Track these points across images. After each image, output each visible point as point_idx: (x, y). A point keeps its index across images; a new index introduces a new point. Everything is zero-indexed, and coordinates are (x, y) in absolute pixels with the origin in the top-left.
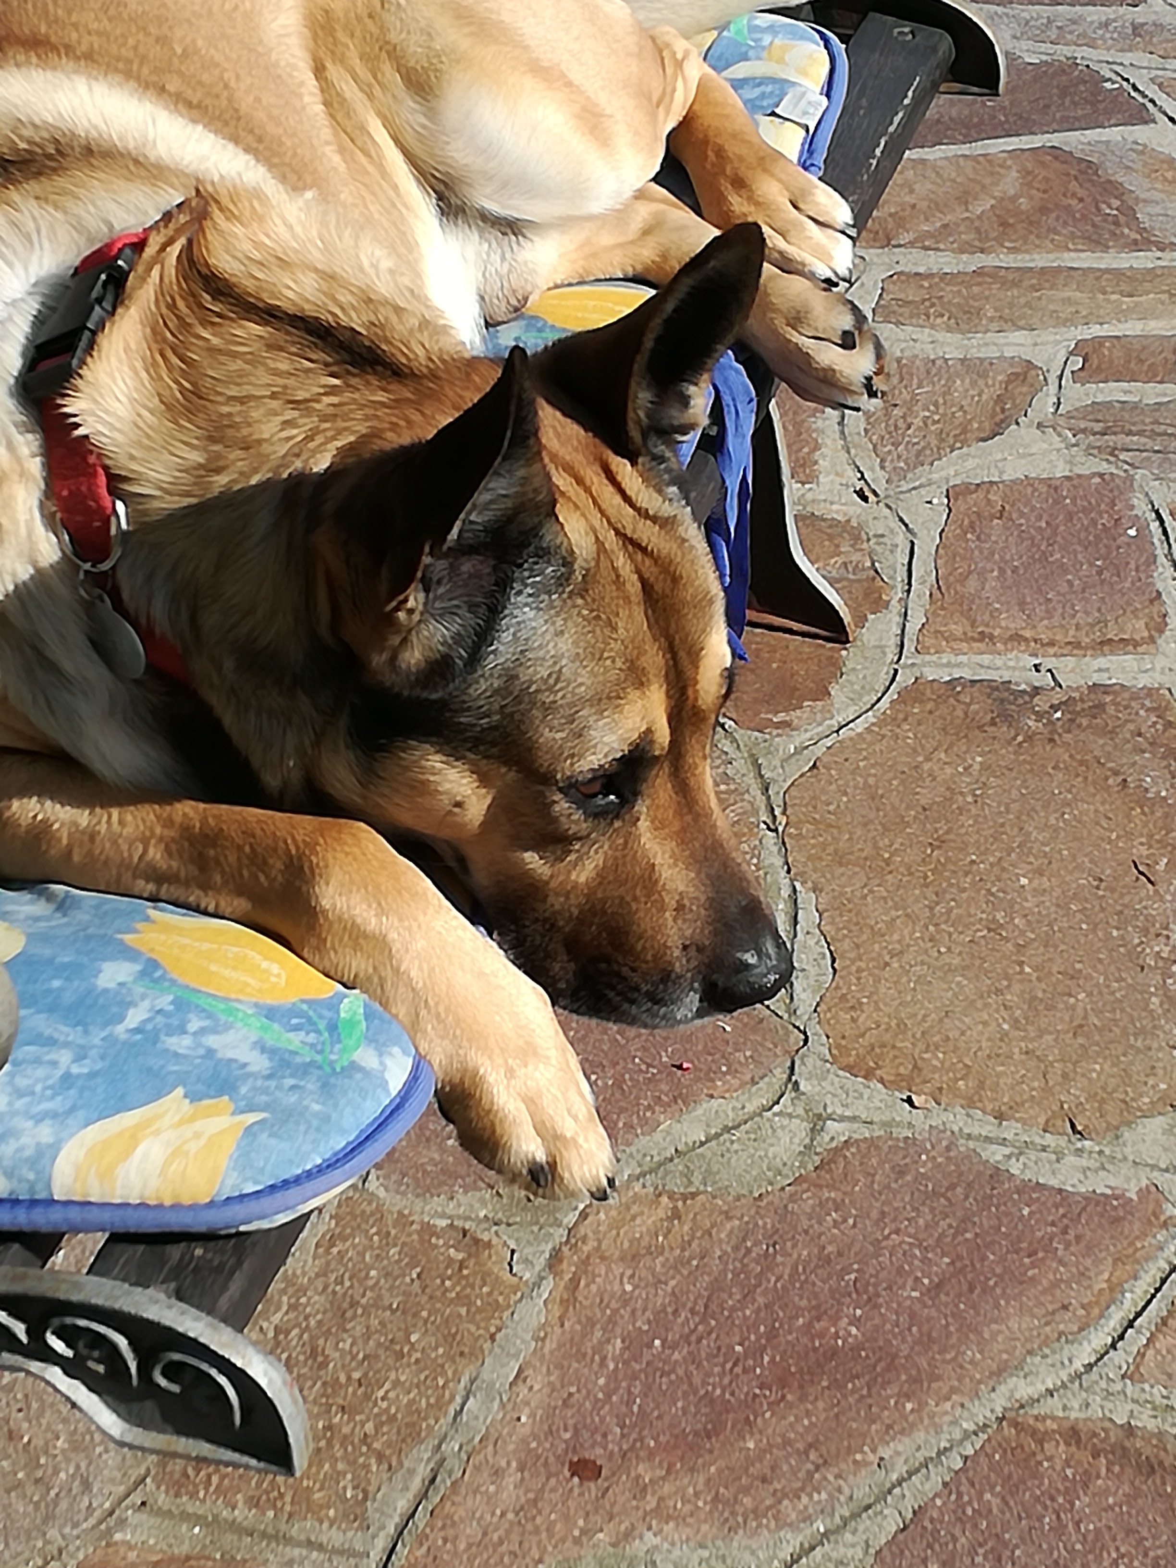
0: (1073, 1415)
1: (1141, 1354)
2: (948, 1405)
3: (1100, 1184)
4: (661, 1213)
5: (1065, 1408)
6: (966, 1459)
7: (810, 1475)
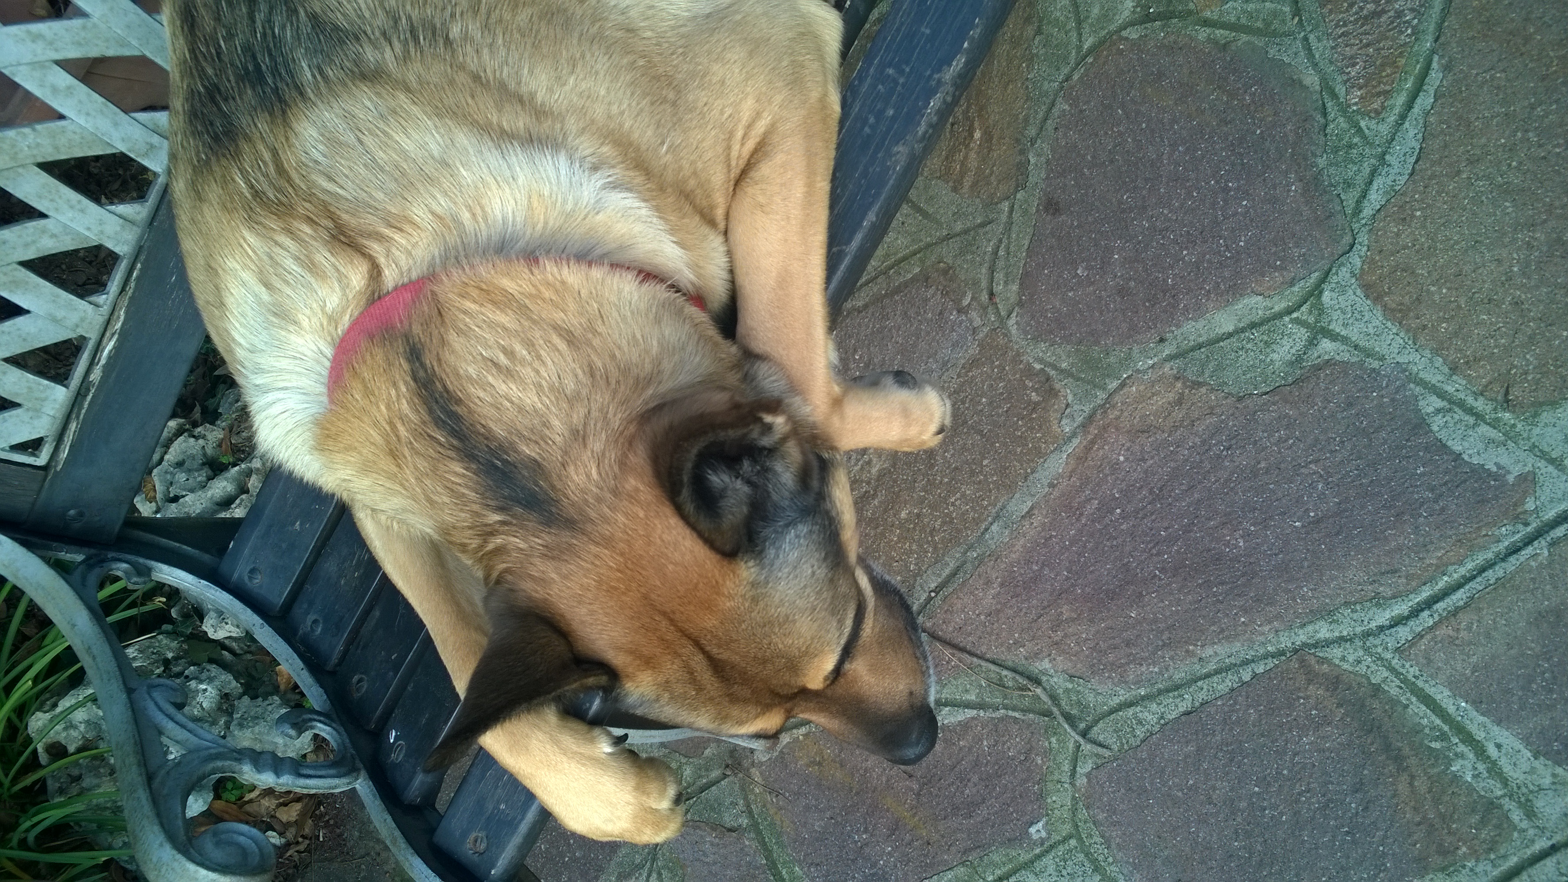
0: (1345, 666)
1: (1420, 636)
2: (1266, 628)
3: (1490, 460)
4: (1171, 397)
5: (1343, 659)
6: (1255, 676)
7: (1158, 648)
